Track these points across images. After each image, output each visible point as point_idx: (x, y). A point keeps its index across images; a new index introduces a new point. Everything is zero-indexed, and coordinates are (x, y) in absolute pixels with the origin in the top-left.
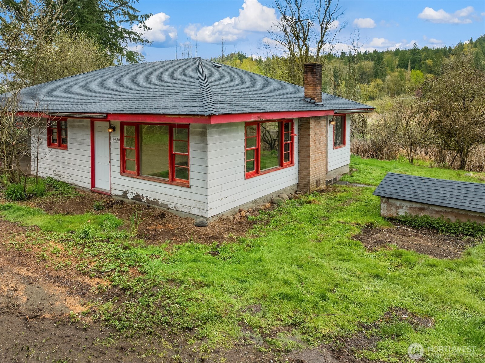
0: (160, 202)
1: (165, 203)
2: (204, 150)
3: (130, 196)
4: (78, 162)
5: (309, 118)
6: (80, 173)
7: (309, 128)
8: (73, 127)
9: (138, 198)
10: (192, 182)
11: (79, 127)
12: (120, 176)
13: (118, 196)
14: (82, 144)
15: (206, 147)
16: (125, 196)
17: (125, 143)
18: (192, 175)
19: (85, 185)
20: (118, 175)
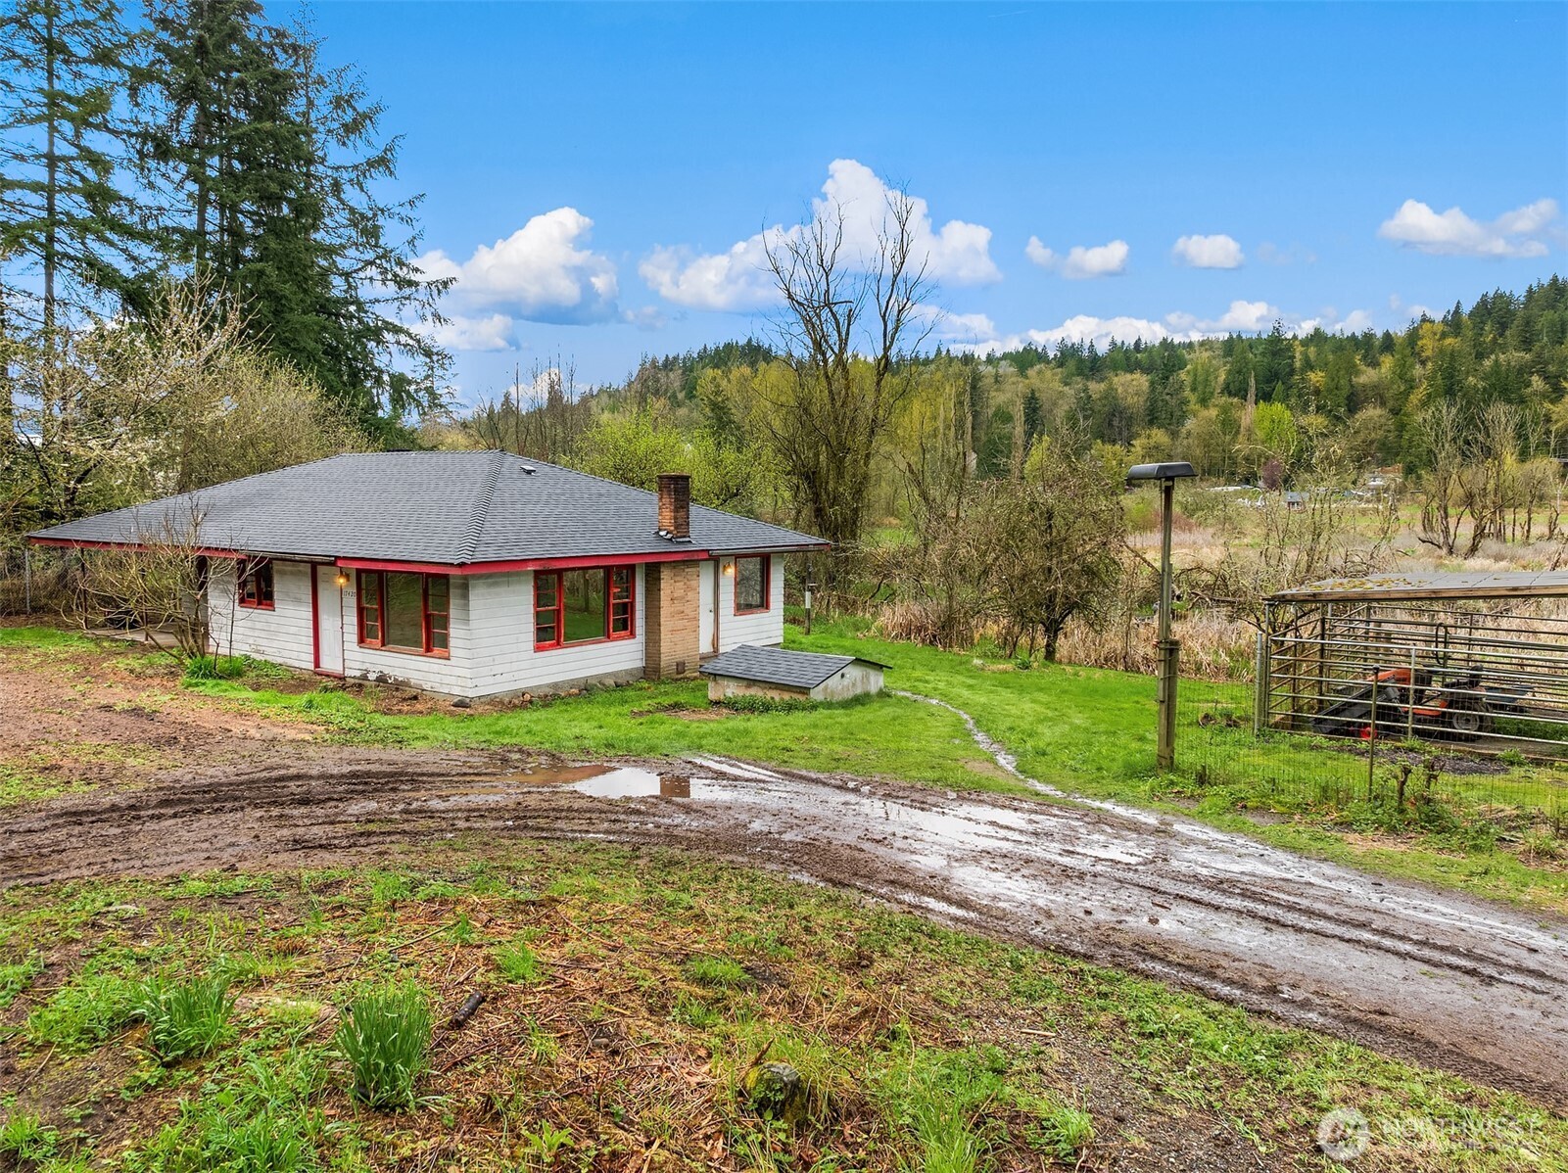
0: (413, 682)
1: (419, 682)
2: (466, 607)
3: (372, 676)
4: (293, 630)
5: (660, 563)
6: (295, 647)
7: (659, 579)
8: (282, 573)
9: (381, 679)
10: (453, 651)
11: (292, 573)
12: (357, 648)
13: (354, 677)
14: (298, 601)
15: (468, 605)
16: (365, 677)
17: (364, 599)
18: (452, 642)
19: (304, 665)
20: (355, 647)
